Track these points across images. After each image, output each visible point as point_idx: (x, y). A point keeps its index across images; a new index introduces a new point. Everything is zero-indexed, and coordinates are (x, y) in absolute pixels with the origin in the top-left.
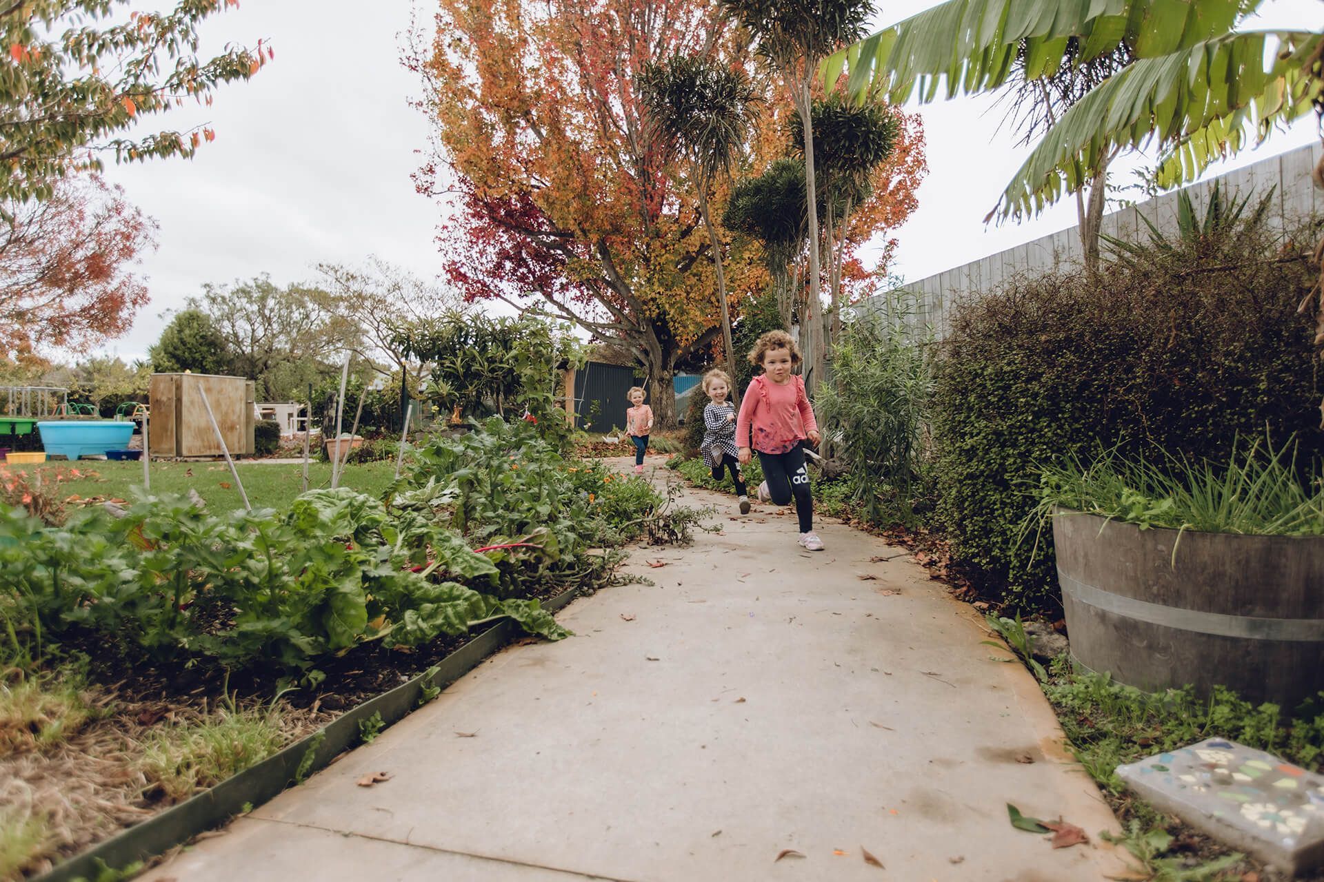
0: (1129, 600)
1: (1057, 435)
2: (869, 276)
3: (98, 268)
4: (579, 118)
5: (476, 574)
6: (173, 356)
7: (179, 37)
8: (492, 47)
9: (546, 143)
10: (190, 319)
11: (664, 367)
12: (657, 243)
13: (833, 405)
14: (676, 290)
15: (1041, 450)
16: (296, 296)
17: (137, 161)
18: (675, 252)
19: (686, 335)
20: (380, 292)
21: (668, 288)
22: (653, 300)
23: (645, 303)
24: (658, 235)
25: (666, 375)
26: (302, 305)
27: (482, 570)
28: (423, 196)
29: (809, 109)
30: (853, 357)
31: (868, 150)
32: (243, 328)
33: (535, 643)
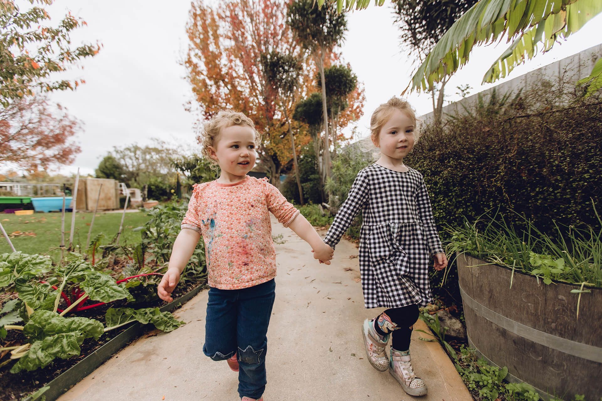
0: (529, 328)
1: (449, 204)
2: (347, 139)
3: (58, 139)
4: (243, 83)
5: (111, 300)
6: (103, 172)
7: (61, 38)
8: (209, 56)
9: (230, 91)
10: (109, 159)
11: (277, 172)
12: (272, 128)
13: (333, 187)
14: (280, 145)
15: (440, 213)
16: (147, 150)
17: (50, 92)
18: (279, 131)
19: (284, 162)
20: (175, 148)
21: (277, 144)
22: (272, 149)
23: (269, 150)
24: (273, 125)
25: (277, 175)
26: (150, 153)
27: (115, 297)
28: (187, 112)
29: (323, 71)
30: (341, 166)
31: (346, 87)
32: (129, 162)
33: (156, 335)
